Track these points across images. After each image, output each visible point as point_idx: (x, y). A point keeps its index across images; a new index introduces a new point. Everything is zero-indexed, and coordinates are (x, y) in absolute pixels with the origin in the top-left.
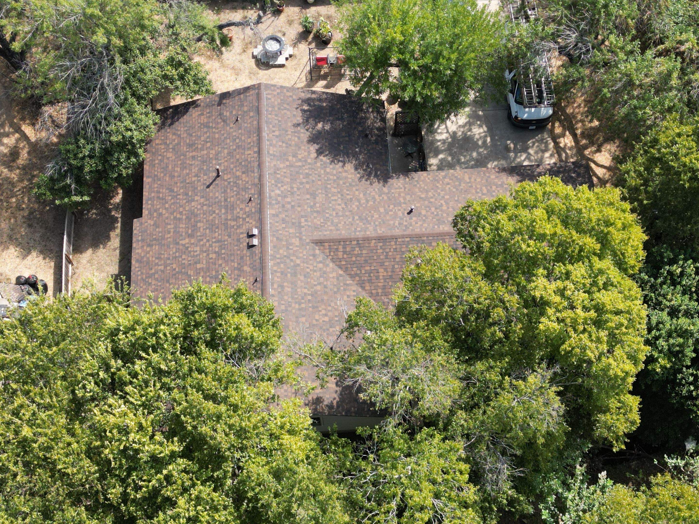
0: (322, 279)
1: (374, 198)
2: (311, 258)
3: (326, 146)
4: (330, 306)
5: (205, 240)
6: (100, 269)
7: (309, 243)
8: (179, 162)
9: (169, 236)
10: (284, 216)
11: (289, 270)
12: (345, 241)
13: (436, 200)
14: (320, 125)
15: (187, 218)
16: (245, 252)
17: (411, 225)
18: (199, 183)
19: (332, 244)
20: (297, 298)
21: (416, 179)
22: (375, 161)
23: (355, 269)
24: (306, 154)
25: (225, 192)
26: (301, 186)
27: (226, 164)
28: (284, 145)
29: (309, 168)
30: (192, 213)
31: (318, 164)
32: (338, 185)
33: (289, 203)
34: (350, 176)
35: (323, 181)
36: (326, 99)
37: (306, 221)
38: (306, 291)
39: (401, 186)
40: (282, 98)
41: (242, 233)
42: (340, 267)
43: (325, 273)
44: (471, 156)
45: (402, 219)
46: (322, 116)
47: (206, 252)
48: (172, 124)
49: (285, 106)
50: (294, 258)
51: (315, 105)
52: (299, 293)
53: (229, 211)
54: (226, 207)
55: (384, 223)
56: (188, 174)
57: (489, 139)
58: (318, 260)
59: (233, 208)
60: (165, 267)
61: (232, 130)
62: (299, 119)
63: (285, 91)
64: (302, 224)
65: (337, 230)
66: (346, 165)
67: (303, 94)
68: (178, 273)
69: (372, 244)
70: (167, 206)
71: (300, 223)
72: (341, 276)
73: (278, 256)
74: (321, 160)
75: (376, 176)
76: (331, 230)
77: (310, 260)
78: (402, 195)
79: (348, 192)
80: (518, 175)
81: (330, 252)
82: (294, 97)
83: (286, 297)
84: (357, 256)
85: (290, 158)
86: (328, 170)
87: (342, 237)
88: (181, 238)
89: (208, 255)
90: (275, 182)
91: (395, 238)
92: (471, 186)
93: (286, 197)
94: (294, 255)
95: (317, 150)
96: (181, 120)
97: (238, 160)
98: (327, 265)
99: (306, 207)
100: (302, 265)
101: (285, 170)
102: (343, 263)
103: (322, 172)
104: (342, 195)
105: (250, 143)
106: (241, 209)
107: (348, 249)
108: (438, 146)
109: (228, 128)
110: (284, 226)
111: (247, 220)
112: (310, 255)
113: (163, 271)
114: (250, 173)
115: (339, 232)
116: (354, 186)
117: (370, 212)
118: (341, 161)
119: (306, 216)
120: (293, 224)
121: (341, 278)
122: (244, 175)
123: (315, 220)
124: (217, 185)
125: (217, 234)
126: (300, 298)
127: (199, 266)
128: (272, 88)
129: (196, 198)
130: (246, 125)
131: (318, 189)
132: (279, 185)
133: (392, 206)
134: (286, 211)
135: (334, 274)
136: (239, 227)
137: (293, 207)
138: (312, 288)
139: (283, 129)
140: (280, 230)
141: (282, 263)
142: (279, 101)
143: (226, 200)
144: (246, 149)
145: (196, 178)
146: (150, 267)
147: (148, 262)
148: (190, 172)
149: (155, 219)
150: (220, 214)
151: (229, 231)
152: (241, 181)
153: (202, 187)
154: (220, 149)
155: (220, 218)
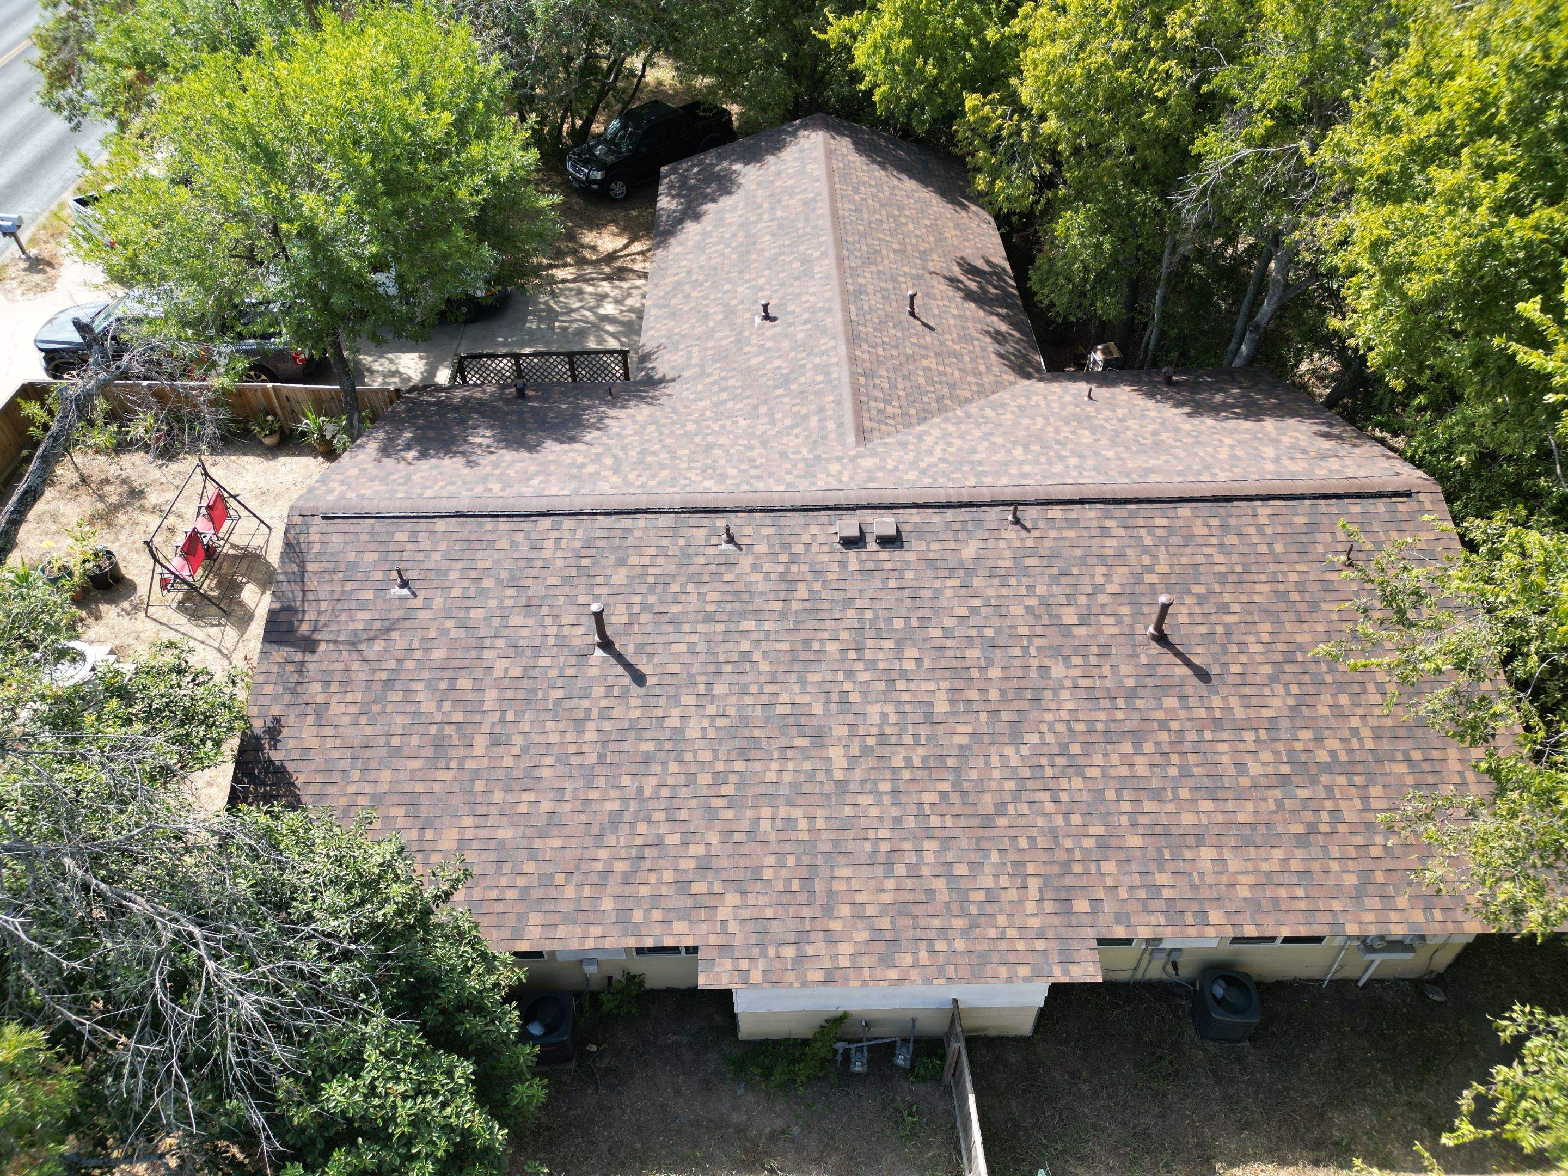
1: (714, 383)
3: (549, 434)
7: (867, 449)
8: (498, 797)
10: (790, 476)
14: (479, 439)
16: (911, 556)
18: (616, 713)
19: (866, 416)
23: (926, 400)
24: (573, 454)
25: (676, 622)
26: (685, 458)
27: (567, 620)
28: (539, 478)
29: (623, 451)
31: (611, 441)
32: (675, 423)
33: (743, 471)
35: (662, 437)
37: (797, 453)
39: (681, 354)
40: (363, 480)
41: (843, 564)
42: (922, 420)
45: (791, 325)
46: (446, 437)
49: (394, 477)
51: (407, 445)
53: (753, 607)
54: (738, 617)
55: (802, 346)
56: (562, 760)
59: (743, 594)
60: (930, 833)
61: (438, 603)
62: (450, 461)
64: (809, 456)
66: (613, 416)
68: (958, 781)
69: (866, 358)
70: (673, 839)
71: (805, 459)
74: (597, 438)
75: (645, 391)
78: (710, 345)
79: (696, 415)
81: (887, 424)
82: (369, 466)
84: (893, 387)
86: (629, 432)
88: (821, 776)
89: (904, 673)
90: (672, 486)
93: (724, 474)
95: (563, 442)
97: (567, 581)
98: (926, 432)
99: (752, 454)
102: (912, 412)
103: (633, 438)
104: (705, 420)
105: (514, 543)
106: (757, 567)
107: (878, 396)
109: (423, 615)
111: (799, 548)
113: (946, 844)
117: (763, 376)
118: (600, 420)
119: (783, 453)
120: (811, 466)
124: (640, 648)
125: (832, 646)
127: (942, 706)
128: (318, 492)
130: (437, 556)
131: (691, 442)
132: (686, 482)
133: (748, 349)
136: (819, 575)
137: (755, 467)
139: (483, 479)
142: (373, 484)
143: (709, 619)
144: (533, 555)
145: (591, 725)
146: (922, 897)
147: (900, 910)
148: (555, 749)
149: (718, 888)
150: (755, 636)
151: (826, 605)
152: (652, 571)
153: (634, 702)
154: (501, 643)
155: (773, 636)
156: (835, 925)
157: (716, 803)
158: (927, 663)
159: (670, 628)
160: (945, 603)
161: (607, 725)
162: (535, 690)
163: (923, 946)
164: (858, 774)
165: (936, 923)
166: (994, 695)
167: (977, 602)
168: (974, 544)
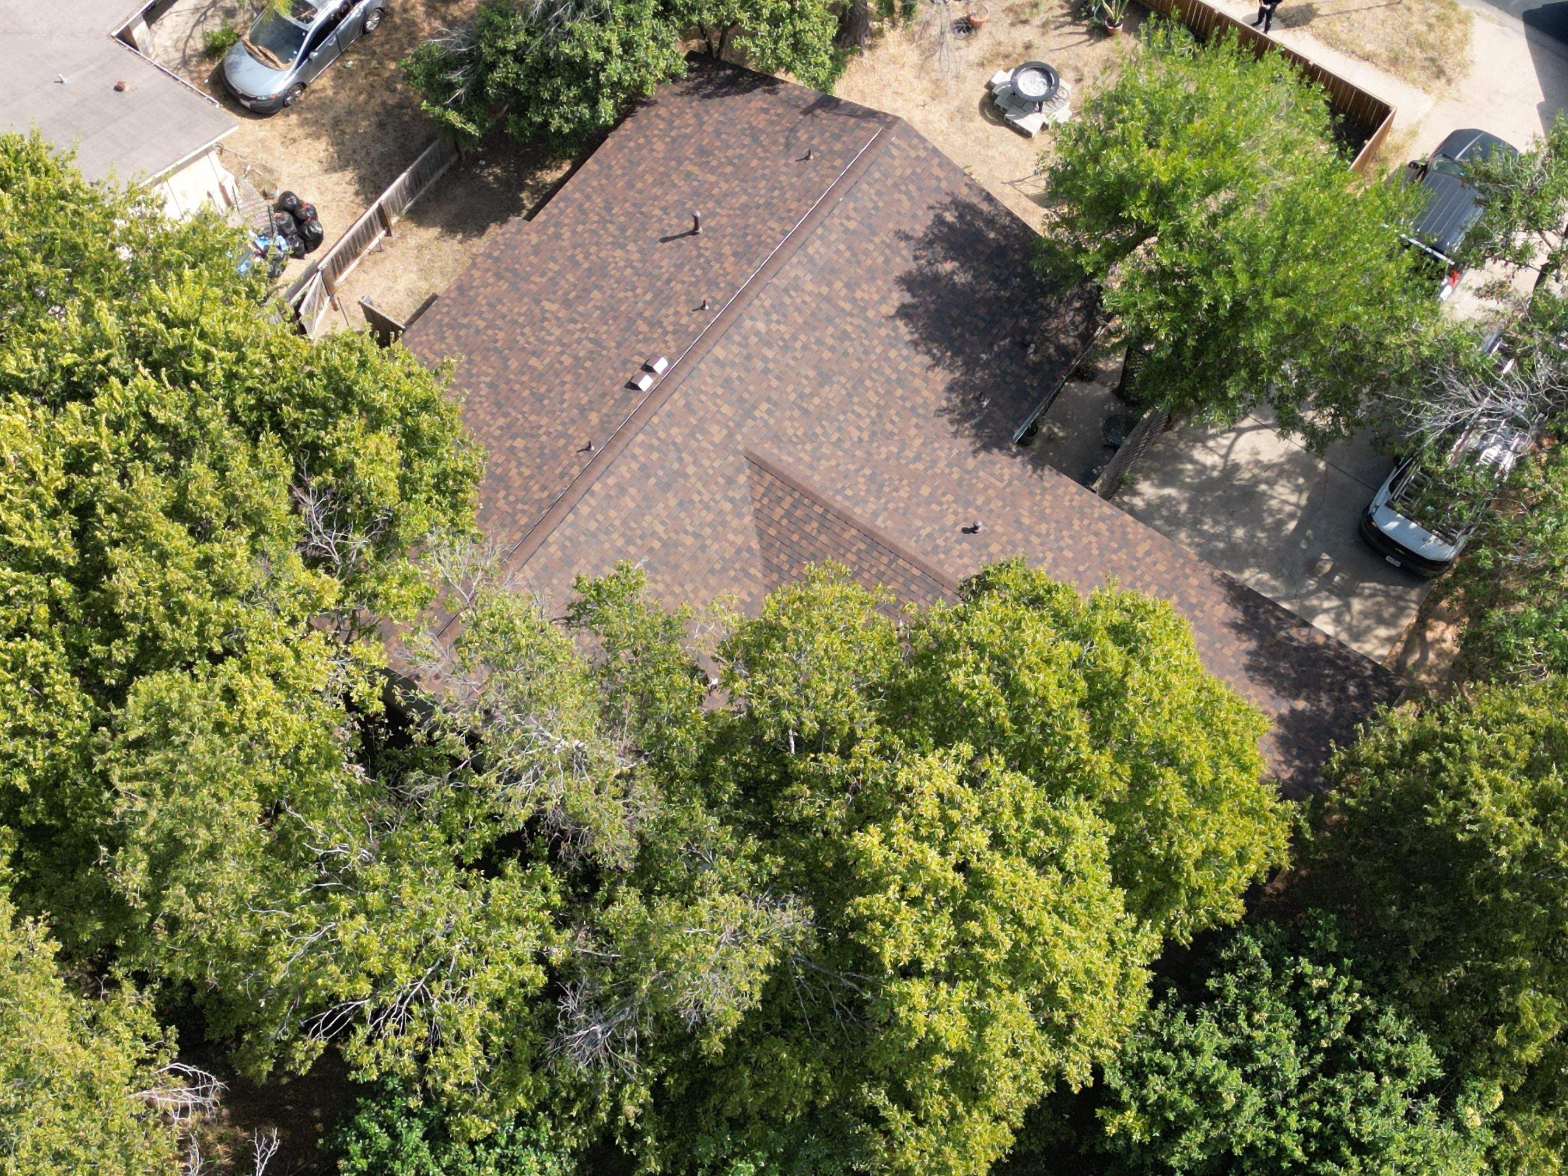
0: (708, 531)
1: (934, 463)
2: (721, 481)
3: (927, 310)
4: (682, 585)
5: (579, 326)
6: (424, 273)
7: (739, 452)
8: (662, 169)
9: (538, 280)
10: (735, 375)
11: (661, 473)
12: (805, 493)
13: (1042, 544)
14: (949, 266)
15: (590, 269)
16: (617, 388)
17: (947, 551)
18: (657, 226)
19: (778, 483)
20: (632, 529)
21: (1047, 485)
22: (1001, 401)
23: (783, 557)
24: (876, 297)
25: (679, 267)
26: (815, 348)
27: (724, 220)
28: (847, 254)
29: (859, 326)
30: (604, 265)
31: (883, 332)
32: (889, 393)
33: (765, 359)
34: (925, 393)
35: (866, 365)
36: (1004, 227)
37: (769, 412)
38: (660, 529)
39: (1006, 477)
40: (918, 170)
42: (761, 534)
43: (724, 523)
44: (1230, 529)
45: (943, 530)
46: (969, 252)
47: (563, 345)
48: (709, 96)
49: (912, 188)
50: (687, 458)
51: (971, 224)
52: (644, 524)
53: (656, 304)
54: (658, 294)
55: (904, 514)
56: (656, 198)
57: (1292, 525)
58: (730, 494)
59: (666, 302)
60: (487, 327)
61: (784, 169)
62: (919, 230)
63: (936, 161)
64: (757, 413)
65: (811, 467)
66: (937, 369)
67: (965, 190)
68: (496, 350)
69: (846, 536)
70: (580, 228)
71: (754, 407)
72: (750, 550)
73: (662, 435)
74: (895, 329)
75: (979, 427)
76: (800, 460)
77: (717, 483)
78: (991, 492)
79: (896, 419)
80: (1246, 611)
81: (764, 495)
82: (944, 184)
83: (613, 513)
84: (805, 536)
85: (838, 285)
86: (893, 354)
87: (804, 484)
88: (551, 296)
89: (562, 353)
90: (772, 306)
91: (895, 552)
92: (1133, 569)
93: (769, 345)
94: (693, 454)
95: (903, 306)
96: (728, 100)
97: (747, 226)
98: (740, 516)
99: (790, 389)
100: (693, 480)
101: (808, 299)
102: (772, 532)
103: (879, 350)
104: (879, 415)
105: (790, 210)
106: (677, 313)
107: (798, 513)
108: (1181, 471)
109: (783, 162)
110: (720, 391)
111: (669, 338)
112: (723, 476)
113: (478, 331)
114: (743, 262)
115: (809, 473)
116: (918, 416)
117: (901, 480)
118: (933, 356)
119: (775, 404)
120: (741, 400)
121: (745, 555)
122: (732, 259)
123: (787, 423)
124: (680, 245)
125: (605, 328)
126: (639, 532)
127: (533, 361)
128: (916, 141)
129: (631, 247)
130: (812, 175)
131: (841, 373)
132: (775, 317)
133: (949, 497)
134: (747, 370)
135: (739, 540)
136: (646, 340)
137: (766, 371)
138: (676, 532)
139: (869, 226)
140: (706, 393)
141: (659, 450)
142: (908, 172)
143: (669, 281)
144: (775, 217)
145: (660, 213)
146: (468, 312)
147: (472, 301)
148: (662, 197)
150: (640, 297)
151: (627, 336)
152: (718, 266)
153: (655, 234)
156: (489, 274)
157: (579, 250)
158: (556, 366)
159: (679, 262)
160: (578, 391)
161: (654, 220)
162: (700, 196)
164: (536, 312)
165: (454, 312)
166: (517, 387)
167: (565, 405)
168: (595, 421)
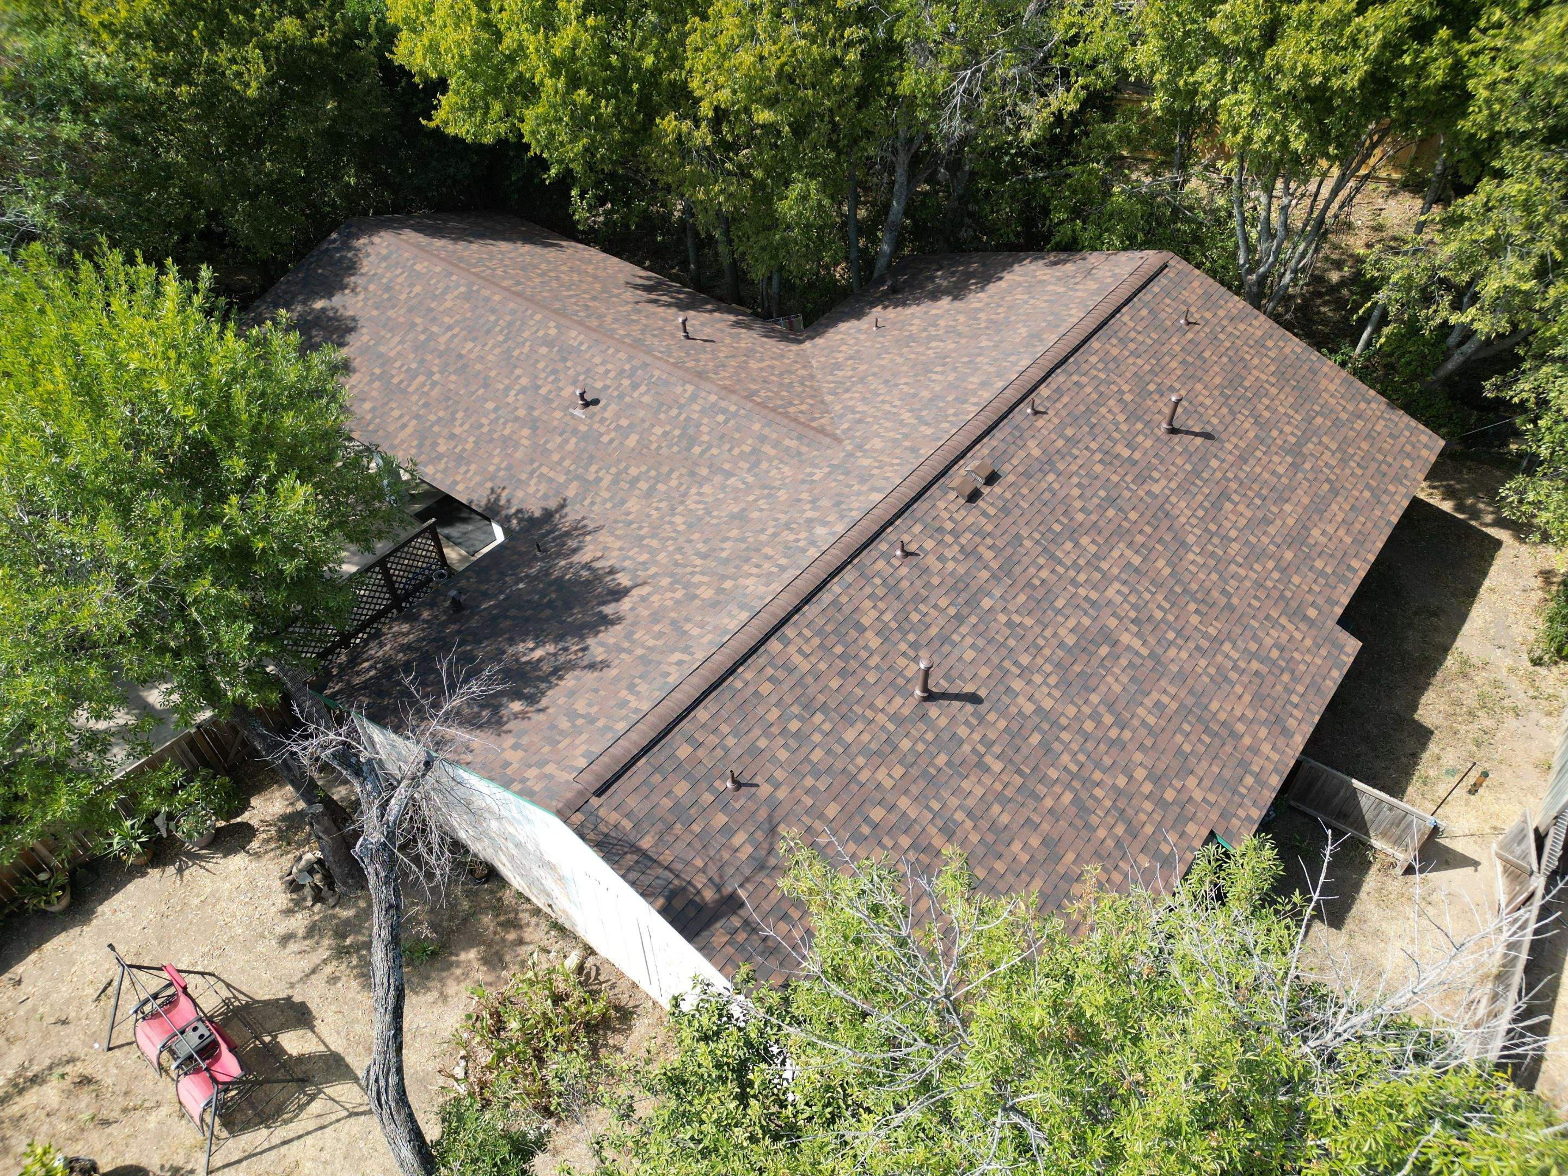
5: (1082, 592)
8: (1000, 866)
9: (1165, 699)
14: (538, 654)
16: (1011, 478)
17: (621, 373)
18: (992, 736)
21: (488, 487)
24: (654, 598)
27: (880, 702)
28: (688, 627)
29: (684, 567)
30: (1065, 684)
31: (652, 571)
32: (657, 528)
33: (816, 509)
34: (610, 539)
35: (682, 540)
37: (812, 475)
38: (936, 377)
40: (546, 750)
41: (984, 514)
43: (865, 399)
45: (621, 396)
47: (1097, 568)
49: (565, 725)
50: (911, 421)
52: (954, 374)
53: (974, 587)
54: (974, 603)
55: (661, 404)
58: (858, 416)
59: (958, 586)
61: (780, 775)
62: (570, 679)
63: (511, 770)
64: (827, 470)
66: (589, 560)
67: (478, 743)
71: (830, 473)
74: (635, 578)
75: (551, 531)
77: (874, 417)
78: (556, 457)
79: (653, 512)
83: (992, 370)
84: (774, 392)
93: (810, 520)
94: (905, 425)
97: (843, 673)
98: (847, 407)
99: (784, 497)
100: (903, 411)
101: (753, 570)
102: (810, 401)
103: (662, 556)
104: (673, 509)
105: (771, 679)
106: (941, 558)
107: (780, 403)
109: (782, 794)
110: (875, 472)
111: (949, 526)
112: (868, 423)
114: (846, 610)
116: (625, 521)
118: (590, 569)
119: (803, 482)
120: (847, 473)
123: (789, 474)
136: (980, 533)
138: (917, 381)
139: (648, 663)
141: (946, 416)
142: (565, 743)
144: (796, 676)
145: (988, 759)
146: (1258, 681)
147: (1258, 699)
148: (990, 798)
149: (1178, 784)
150: (999, 607)
151: (1009, 551)
152: (887, 617)
153: (992, 717)
154: (860, 761)
155: (1008, 597)
156: (1247, 740)
157: (1114, 733)
158: (1100, 540)
159: (947, 648)
160: (1062, 493)
161: (997, 749)
162: (925, 773)
163: (1288, 707)
164: (1152, 641)
165: (1279, 688)
166: (1148, 529)
167: (1075, 480)
168: (1032, 444)
